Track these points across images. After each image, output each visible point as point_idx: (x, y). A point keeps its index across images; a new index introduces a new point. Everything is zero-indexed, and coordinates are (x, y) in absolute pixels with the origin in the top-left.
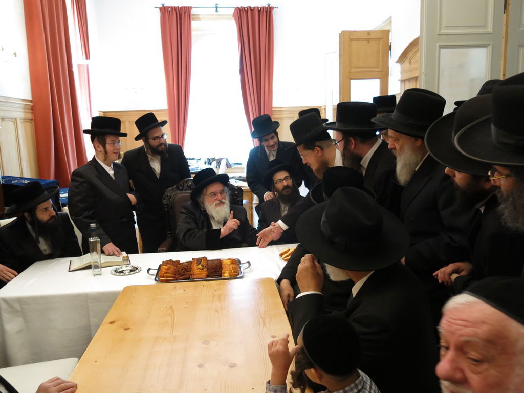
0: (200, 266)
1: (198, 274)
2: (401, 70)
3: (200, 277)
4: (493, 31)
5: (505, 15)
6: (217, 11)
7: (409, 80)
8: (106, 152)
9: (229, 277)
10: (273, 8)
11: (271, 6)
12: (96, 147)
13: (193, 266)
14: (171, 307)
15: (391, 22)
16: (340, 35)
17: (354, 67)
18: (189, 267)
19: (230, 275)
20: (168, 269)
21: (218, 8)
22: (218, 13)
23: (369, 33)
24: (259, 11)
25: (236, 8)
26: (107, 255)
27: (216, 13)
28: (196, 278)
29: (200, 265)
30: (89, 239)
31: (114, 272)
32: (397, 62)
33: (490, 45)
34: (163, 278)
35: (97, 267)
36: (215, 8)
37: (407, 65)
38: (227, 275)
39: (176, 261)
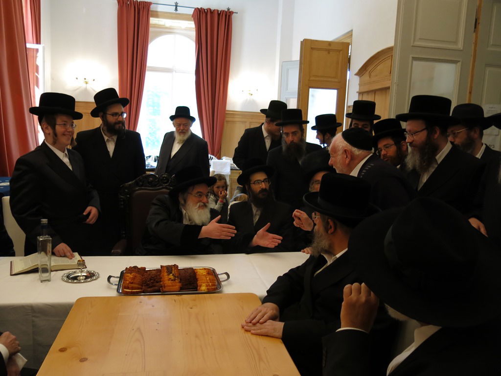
0: (171, 276)
1: (169, 286)
2: (360, 82)
3: (172, 290)
4: (463, 48)
5: (474, 34)
6: (176, 9)
7: (368, 92)
8: (55, 135)
9: (206, 291)
10: (233, 13)
11: (230, 10)
12: (44, 129)
13: (163, 275)
14: (139, 329)
15: (352, 35)
16: (302, 43)
17: (314, 76)
18: (158, 277)
19: (208, 289)
20: (134, 278)
21: (178, 7)
22: (177, 12)
23: (330, 43)
24: (219, 15)
25: (195, 9)
26: (58, 256)
27: (175, 12)
28: (167, 290)
29: (171, 274)
30: (38, 237)
31: (65, 279)
32: (356, 75)
33: (459, 61)
34: (127, 289)
35: (45, 270)
36: (175, 7)
37: (366, 77)
38: (204, 288)
39: (142, 268)
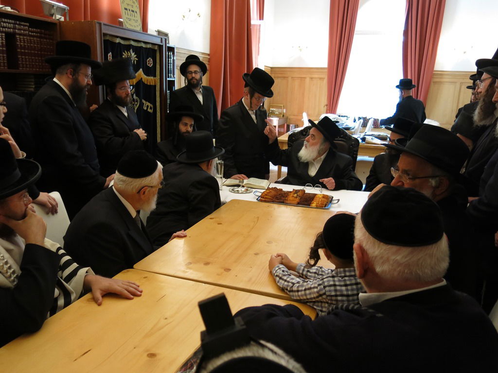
1: (291, 200)
3: (292, 203)
9: (315, 207)
13: (291, 194)
14: (258, 217)
18: (287, 195)
20: (269, 193)
29: (296, 194)
34: (264, 198)
38: (314, 205)
39: (280, 189)
